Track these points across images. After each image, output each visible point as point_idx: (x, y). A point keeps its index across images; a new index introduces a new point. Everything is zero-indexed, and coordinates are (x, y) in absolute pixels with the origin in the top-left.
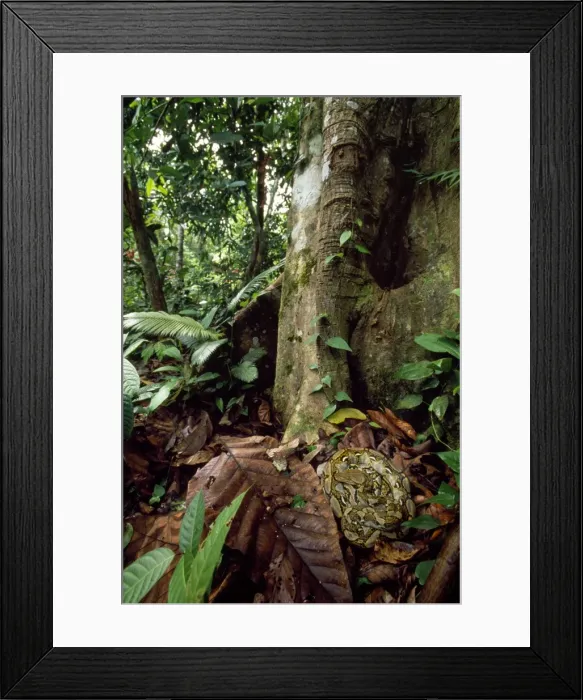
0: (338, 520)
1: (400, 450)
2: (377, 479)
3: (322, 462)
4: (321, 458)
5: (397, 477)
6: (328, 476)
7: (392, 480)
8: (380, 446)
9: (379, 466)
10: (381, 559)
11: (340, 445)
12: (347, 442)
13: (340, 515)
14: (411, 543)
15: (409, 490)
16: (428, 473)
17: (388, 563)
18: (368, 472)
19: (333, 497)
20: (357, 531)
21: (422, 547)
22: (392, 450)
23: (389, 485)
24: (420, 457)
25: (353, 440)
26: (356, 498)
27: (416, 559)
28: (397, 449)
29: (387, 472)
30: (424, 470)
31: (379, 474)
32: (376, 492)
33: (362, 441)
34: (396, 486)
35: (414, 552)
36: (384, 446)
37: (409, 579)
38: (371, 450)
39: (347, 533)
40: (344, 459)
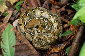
0: (31, 42)
1: (54, 5)
2: (46, 21)
3: (14, 20)
4: (13, 19)
5: (55, 18)
6: (21, 25)
7: (53, 20)
8: (44, 5)
9: (46, 14)
10: (52, 52)
11: (22, 9)
12: (25, 6)
13: (31, 40)
14: (63, 43)
15: (61, 22)
16: (69, 13)
17: (56, 53)
18: (41, 18)
19: (27, 33)
20: (40, 44)
21: (67, 43)
22: (50, 6)
23: (51, 23)
24: (65, 6)
25: (29, 5)
26: (38, 31)
27: (66, 48)
28: (53, 5)
29: (50, 17)
30: (66, 13)
31: (46, 19)
32: (46, 27)
33: (33, 4)
34: (55, 22)
35: (65, 46)
36: (46, 4)
37: (64, 54)
38: (40, 8)
39: (35, 45)
40: (27, 14)
